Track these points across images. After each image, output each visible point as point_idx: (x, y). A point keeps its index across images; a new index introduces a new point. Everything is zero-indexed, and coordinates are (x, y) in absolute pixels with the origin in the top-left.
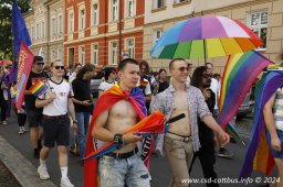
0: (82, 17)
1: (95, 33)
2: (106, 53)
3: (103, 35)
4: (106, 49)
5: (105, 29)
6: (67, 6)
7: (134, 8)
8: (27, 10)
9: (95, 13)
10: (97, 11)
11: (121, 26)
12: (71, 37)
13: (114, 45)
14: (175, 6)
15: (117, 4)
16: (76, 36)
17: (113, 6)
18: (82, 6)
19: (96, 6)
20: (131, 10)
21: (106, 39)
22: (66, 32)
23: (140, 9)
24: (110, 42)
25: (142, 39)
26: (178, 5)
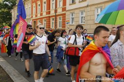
0: (39, 8)
1: (44, 15)
2: (49, 23)
3: (48, 15)
4: (49, 21)
5: (49, 13)
6: (33, 2)
7: (61, 3)
8: (15, 4)
9: (45, 6)
10: (46, 5)
11: (56, 11)
12: (34, 16)
13: (53, 20)
14: (80, 2)
15: (54, 2)
16: (36, 16)
17: (52, 3)
18: (39, 3)
19: (45, 3)
20: (60, 4)
21: (49, 17)
22: (32, 14)
23: (64, 4)
24: (51, 19)
25: (65, 17)
26: (81, 2)
